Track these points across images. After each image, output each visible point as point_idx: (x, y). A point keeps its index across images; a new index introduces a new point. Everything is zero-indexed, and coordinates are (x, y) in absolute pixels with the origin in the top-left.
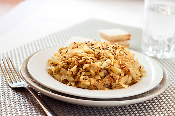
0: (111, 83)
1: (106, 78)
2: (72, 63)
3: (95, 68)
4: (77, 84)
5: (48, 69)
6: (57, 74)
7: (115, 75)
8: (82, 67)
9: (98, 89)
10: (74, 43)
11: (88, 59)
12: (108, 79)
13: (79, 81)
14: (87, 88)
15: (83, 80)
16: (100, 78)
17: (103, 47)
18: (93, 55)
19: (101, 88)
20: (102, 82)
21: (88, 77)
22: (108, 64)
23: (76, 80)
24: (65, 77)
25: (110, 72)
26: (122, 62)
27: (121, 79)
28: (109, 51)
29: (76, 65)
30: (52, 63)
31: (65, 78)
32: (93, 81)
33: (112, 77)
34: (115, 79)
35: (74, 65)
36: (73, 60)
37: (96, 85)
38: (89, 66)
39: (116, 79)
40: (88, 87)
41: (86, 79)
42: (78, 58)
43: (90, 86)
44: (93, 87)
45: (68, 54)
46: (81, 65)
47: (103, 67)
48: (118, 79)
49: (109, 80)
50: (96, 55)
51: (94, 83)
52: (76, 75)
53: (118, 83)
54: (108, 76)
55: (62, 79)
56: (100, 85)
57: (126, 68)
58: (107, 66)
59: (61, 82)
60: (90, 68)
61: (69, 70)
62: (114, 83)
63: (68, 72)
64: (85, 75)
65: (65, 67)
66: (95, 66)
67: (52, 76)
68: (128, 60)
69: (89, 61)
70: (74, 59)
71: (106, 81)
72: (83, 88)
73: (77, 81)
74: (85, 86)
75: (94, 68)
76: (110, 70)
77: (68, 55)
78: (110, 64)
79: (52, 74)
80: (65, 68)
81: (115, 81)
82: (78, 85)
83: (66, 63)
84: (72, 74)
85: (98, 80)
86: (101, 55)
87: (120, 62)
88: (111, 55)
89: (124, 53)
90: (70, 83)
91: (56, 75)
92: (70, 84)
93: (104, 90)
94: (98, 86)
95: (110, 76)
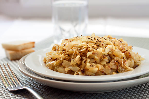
0: (117, 67)
1: (111, 63)
2: (73, 54)
3: (100, 54)
4: (84, 72)
6: (60, 67)
7: (119, 59)
8: (85, 56)
9: (106, 74)
12: (114, 64)
13: (85, 70)
15: (91, 67)
18: (93, 44)
19: (109, 73)
20: (109, 67)
21: (93, 64)
22: (110, 49)
23: (82, 69)
24: (69, 68)
25: (113, 57)
26: (122, 47)
27: (126, 63)
29: (78, 55)
30: (51, 58)
32: (100, 67)
33: (117, 61)
37: (103, 71)
38: (93, 53)
39: (121, 63)
40: (95, 74)
41: (93, 66)
42: (79, 49)
43: (97, 72)
44: (100, 73)
46: (83, 55)
47: (106, 53)
48: (123, 63)
49: (115, 65)
50: (95, 43)
51: (101, 69)
52: (81, 64)
53: (124, 66)
54: (113, 61)
55: (67, 71)
56: (107, 70)
57: (127, 51)
58: (109, 52)
59: (66, 73)
60: (94, 55)
62: (119, 66)
63: (72, 63)
64: (90, 62)
65: (67, 58)
66: (99, 52)
67: (54, 70)
68: (126, 46)
69: (91, 49)
70: (75, 50)
71: (112, 65)
72: (91, 75)
73: (84, 69)
74: (93, 73)
75: (98, 54)
76: (113, 55)
77: (67, 47)
78: (112, 50)
80: (67, 60)
82: (86, 73)
83: (67, 55)
84: (77, 63)
87: (120, 47)
88: (109, 42)
89: (119, 41)
90: (76, 72)
91: (59, 69)
93: (112, 74)
94: (105, 71)
95: (115, 61)
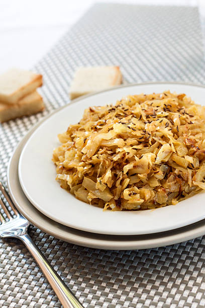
0: (180, 188)
1: (169, 182)
2: (100, 166)
3: (146, 168)
4: (120, 204)
5: (59, 179)
6: (79, 189)
7: (185, 171)
8: (121, 170)
9: (159, 205)
10: (91, 111)
11: (128, 153)
12: (173, 182)
13: (122, 199)
14: (139, 207)
15: (130, 197)
16: (158, 184)
17: (146, 111)
18: (134, 140)
19: (166, 202)
20: (165, 191)
21: (136, 188)
22: (166, 153)
23: (116, 198)
24: (94, 195)
25: (173, 166)
27: (195, 176)
28: (160, 122)
29: (108, 167)
30: (64, 167)
31: (95, 197)
32: (148, 193)
33: (179, 176)
34: (186, 179)
35: (106, 169)
36: (101, 159)
37: (155, 199)
38: (134, 167)
39: (188, 178)
40: (140, 205)
41: (134, 194)
42: (109, 152)
43: (143, 203)
44: (149, 204)
45: (89, 148)
47: (158, 161)
48: (190, 177)
49: (175, 183)
50: (140, 138)
51: (151, 197)
52: (114, 186)
53: (192, 183)
54: (172, 177)
56: (162, 197)
57: (199, 151)
58: (166, 157)
60: (136, 169)
61: (98, 179)
62: (184, 185)
63: (98, 186)
66: (145, 164)
67: (70, 193)
68: (198, 130)
69: (130, 155)
70: (102, 157)
71: (170, 186)
72: (133, 210)
73: (119, 199)
74: (135, 205)
75: (143, 168)
76: (172, 162)
78: (171, 152)
79: (68, 189)
80: (90, 175)
81: (187, 181)
82: (124, 207)
83: (90, 166)
85: (155, 189)
86: (149, 136)
87: (187, 141)
88: (166, 131)
89: (188, 116)
91: (78, 192)
92: (108, 206)
93: (171, 204)
94: (158, 199)
95: (175, 175)
